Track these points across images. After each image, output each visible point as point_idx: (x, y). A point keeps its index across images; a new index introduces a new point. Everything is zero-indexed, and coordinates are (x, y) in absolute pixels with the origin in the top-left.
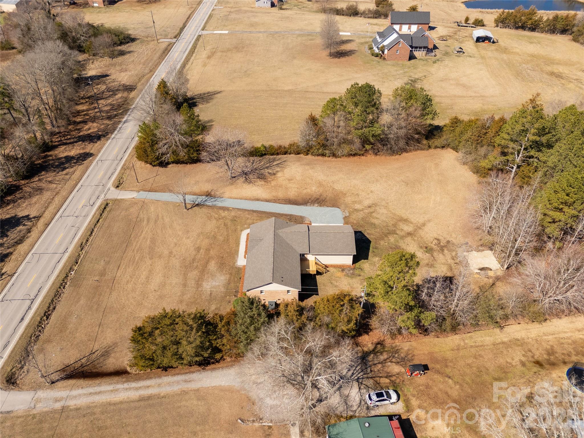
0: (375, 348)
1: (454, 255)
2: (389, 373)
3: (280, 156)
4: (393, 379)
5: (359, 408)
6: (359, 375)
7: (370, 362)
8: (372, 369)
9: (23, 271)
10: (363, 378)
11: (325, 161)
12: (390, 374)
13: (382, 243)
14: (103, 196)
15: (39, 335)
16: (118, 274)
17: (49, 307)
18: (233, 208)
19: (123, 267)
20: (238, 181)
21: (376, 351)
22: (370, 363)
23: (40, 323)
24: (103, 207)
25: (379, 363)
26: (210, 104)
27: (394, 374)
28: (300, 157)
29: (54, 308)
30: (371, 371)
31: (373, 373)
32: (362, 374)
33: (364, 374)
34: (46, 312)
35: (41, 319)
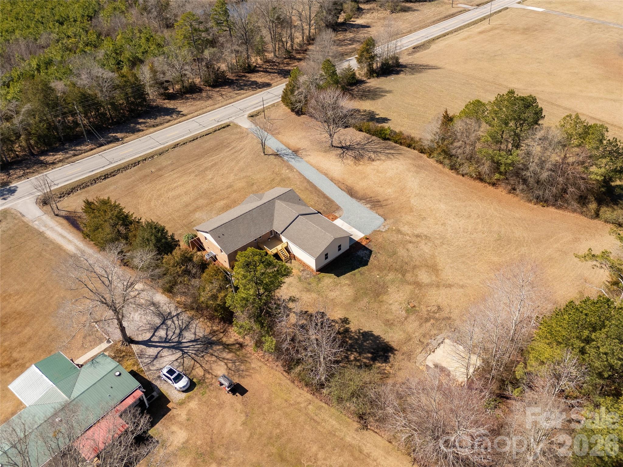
0: (233, 344)
1: (432, 333)
2: (211, 369)
3: (402, 147)
4: (207, 376)
5: (155, 371)
6: (190, 351)
7: (212, 349)
8: (205, 357)
9: (130, 144)
10: (189, 356)
11: (441, 172)
12: (210, 371)
13: (376, 273)
14: (233, 118)
15: (89, 186)
16: (166, 175)
17: (112, 173)
18: (297, 171)
19: (175, 171)
20: (333, 152)
21: (230, 347)
22: (211, 351)
23: (97, 179)
24: (224, 125)
25: (216, 356)
26: (413, 76)
27: (213, 374)
28: (421, 157)
29: (114, 176)
30: (203, 356)
31: (201, 359)
32: (194, 352)
33: (195, 354)
34: (107, 174)
35: (100, 177)
